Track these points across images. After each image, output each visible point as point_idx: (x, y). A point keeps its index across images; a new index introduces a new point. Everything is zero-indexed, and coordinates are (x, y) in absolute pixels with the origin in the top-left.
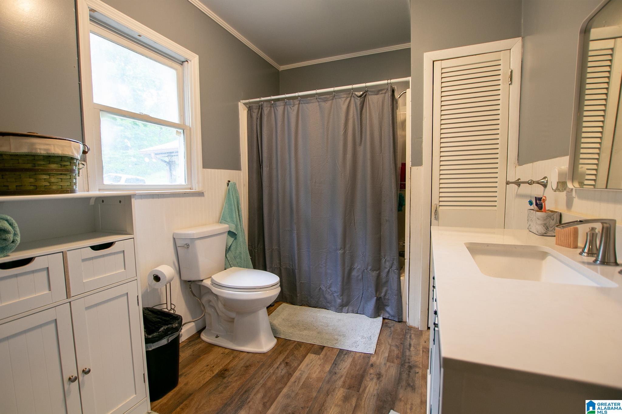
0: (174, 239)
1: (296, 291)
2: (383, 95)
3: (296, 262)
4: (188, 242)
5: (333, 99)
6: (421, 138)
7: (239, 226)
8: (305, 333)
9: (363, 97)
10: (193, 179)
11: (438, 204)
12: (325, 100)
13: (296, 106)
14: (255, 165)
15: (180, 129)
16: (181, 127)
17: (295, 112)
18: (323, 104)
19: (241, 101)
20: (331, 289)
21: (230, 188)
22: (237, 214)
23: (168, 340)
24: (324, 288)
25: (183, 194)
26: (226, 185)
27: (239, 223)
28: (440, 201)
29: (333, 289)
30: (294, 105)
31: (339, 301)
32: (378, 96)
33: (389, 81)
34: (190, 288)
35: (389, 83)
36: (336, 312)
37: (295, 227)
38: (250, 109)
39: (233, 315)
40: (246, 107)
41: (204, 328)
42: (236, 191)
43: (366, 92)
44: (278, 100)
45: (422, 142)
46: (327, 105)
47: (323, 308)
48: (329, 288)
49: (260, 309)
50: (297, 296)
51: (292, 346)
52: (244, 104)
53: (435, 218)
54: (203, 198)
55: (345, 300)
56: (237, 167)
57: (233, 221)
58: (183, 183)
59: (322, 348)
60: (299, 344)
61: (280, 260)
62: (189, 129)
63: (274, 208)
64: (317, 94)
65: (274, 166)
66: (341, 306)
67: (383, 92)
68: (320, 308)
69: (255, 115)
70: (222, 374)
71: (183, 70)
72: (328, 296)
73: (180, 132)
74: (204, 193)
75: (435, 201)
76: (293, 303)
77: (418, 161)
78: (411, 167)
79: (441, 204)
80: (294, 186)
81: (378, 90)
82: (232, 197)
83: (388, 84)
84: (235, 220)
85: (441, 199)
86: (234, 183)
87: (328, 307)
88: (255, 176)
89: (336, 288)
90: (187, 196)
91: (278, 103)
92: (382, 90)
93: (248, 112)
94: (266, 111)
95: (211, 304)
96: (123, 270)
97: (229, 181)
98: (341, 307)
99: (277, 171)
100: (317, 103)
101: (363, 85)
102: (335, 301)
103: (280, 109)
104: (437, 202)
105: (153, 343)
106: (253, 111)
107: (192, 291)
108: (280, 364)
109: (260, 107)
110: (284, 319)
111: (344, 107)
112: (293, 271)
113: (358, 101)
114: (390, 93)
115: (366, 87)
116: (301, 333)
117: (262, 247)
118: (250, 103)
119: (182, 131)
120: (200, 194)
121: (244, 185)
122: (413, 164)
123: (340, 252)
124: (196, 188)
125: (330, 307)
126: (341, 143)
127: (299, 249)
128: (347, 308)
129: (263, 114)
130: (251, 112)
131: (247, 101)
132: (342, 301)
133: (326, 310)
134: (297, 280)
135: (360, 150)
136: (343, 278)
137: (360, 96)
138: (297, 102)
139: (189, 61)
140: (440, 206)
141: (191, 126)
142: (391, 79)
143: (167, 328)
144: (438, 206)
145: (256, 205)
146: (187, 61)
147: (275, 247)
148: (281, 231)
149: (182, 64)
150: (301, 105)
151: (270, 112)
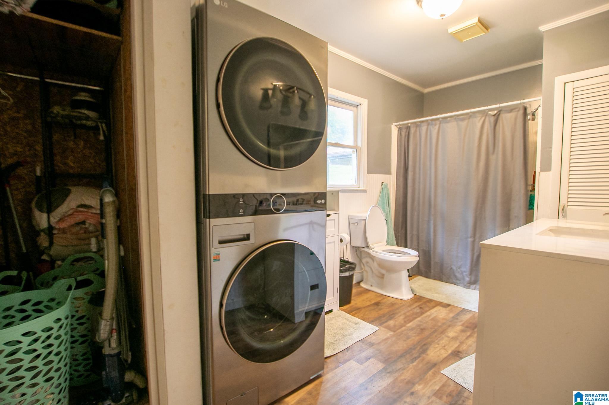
0: (349, 218)
1: (430, 267)
2: (516, 113)
3: (432, 245)
4: (357, 221)
5: (469, 118)
6: (551, 148)
7: (389, 215)
8: (436, 295)
9: (497, 116)
10: (360, 181)
11: (566, 204)
12: (463, 120)
13: (437, 126)
14: (402, 171)
15: (355, 149)
16: (355, 148)
17: (436, 130)
18: (461, 123)
19: (393, 124)
20: (461, 269)
21: (384, 187)
22: (388, 206)
23: (349, 274)
24: (454, 268)
25: (355, 191)
26: (381, 185)
27: (389, 212)
28: (568, 202)
29: (463, 269)
30: (436, 125)
31: (467, 279)
32: (511, 114)
33: (522, 101)
34: (356, 252)
35: (522, 103)
36: (464, 287)
37: (432, 218)
38: (400, 129)
39: (383, 272)
40: (397, 127)
41: (362, 281)
42: (387, 189)
43: (500, 111)
44: (423, 122)
45: (551, 151)
46: (464, 123)
47: (453, 284)
48: (459, 268)
49: (403, 270)
50: (431, 272)
51: (425, 300)
52: (395, 125)
53: (563, 215)
54: (366, 193)
55: (473, 279)
56: (388, 172)
57: (385, 211)
58: (355, 184)
59: (449, 305)
60: (430, 301)
61: (418, 243)
62: (360, 148)
63: (416, 203)
64: (455, 115)
65: (417, 171)
66: (469, 283)
67: (517, 110)
68: (450, 283)
69: (403, 134)
70: (377, 304)
71: (358, 111)
72: (458, 275)
73: (355, 151)
74: (367, 190)
75: (563, 201)
76: (427, 277)
77: (547, 167)
78: (539, 173)
79: (569, 204)
80: (433, 186)
81: (511, 109)
82: (385, 194)
83: (520, 103)
84: (386, 210)
85: (569, 200)
86: (386, 184)
87: (458, 283)
88: (401, 179)
89: (466, 268)
90: (357, 192)
91: (423, 124)
92: (514, 109)
93: (398, 131)
94: (412, 130)
95: (368, 264)
96: (333, 229)
97: (383, 183)
98: (469, 285)
99: (420, 176)
100: (455, 123)
101: (497, 106)
102: (464, 279)
103: (424, 128)
104: (565, 202)
105: (342, 273)
106: (402, 131)
107: (357, 254)
108: (416, 307)
109: (408, 128)
110: (419, 285)
111: (479, 125)
112: (429, 253)
113: (492, 119)
114: (521, 112)
115: (500, 107)
116: (432, 294)
117: (404, 232)
118: (400, 125)
119: (356, 150)
120: (365, 191)
121: (393, 185)
122: (542, 170)
123: (470, 240)
124: (362, 187)
125: (459, 284)
126: (475, 154)
127: (435, 235)
128: (474, 286)
129: (410, 133)
130: (401, 132)
131: (398, 123)
132: (471, 279)
133: (455, 285)
134: (432, 259)
135: (493, 158)
136: (472, 261)
137: (494, 115)
138: (438, 122)
139: (362, 105)
140: (568, 205)
141: (361, 146)
142: (524, 99)
143: (350, 267)
144: (566, 206)
145: (401, 200)
146: (360, 105)
147: (415, 232)
148: (420, 220)
149: (357, 107)
150: (441, 125)
151: (416, 131)
